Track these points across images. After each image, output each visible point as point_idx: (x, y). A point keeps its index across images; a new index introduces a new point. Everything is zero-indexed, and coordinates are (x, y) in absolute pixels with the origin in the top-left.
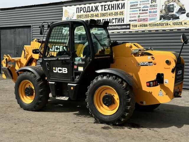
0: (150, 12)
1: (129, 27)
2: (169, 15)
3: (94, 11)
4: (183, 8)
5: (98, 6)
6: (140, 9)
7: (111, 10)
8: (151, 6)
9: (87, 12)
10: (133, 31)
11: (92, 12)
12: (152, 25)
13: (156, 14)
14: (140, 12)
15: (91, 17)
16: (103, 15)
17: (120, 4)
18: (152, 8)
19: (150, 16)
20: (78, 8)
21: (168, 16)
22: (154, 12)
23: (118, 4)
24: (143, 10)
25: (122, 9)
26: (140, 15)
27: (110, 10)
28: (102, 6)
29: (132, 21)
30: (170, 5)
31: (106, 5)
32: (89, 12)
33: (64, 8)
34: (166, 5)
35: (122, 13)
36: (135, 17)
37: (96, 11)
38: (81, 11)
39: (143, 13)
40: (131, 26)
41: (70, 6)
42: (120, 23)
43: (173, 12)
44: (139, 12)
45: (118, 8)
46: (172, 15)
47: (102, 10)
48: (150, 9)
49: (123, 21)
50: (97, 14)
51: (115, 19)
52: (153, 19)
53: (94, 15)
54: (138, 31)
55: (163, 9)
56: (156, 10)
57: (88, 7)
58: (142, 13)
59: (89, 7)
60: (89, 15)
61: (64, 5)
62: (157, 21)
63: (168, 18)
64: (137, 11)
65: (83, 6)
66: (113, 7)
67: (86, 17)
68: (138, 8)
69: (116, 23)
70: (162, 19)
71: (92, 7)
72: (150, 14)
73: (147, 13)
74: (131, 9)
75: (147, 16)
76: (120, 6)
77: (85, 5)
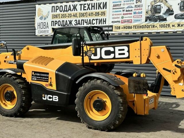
0: (134, 13)
1: (111, 28)
2: (156, 16)
3: (72, 11)
4: (171, 9)
5: (77, 5)
6: (124, 9)
7: (92, 9)
8: (136, 6)
9: (64, 12)
10: (116, 34)
11: (70, 12)
12: (137, 27)
13: (141, 16)
14: (124, 13)
15: (68, 17)
16: (82, 15)
17: (101, 3)
18: (137, 8)
19: (135, 17)
20: (54, 7)
21: (154, 18)
22: (139, 13)
23: (99, 3)
24: (126, 11)
25: (103, 8)
26: (123, 16)
27: (90, 9)
28: (81, 5)
29: (115, 22)
30: (157, 6)
31: (86, 4)
32: (67, 11)
33: (37, 6)
34: (153, 6)
35: (104, 13)
36: (119, 18)
37: (74, 11)
38: (57, 11)
39: (127, 14)
40: (114, 28)
41: (44, 4)
42: (101, 24)
43: (160, 13)
44: (122, 13)
45: (100, 8)
46: (159, 16)
47: (81, 10)
48: (134, 10)
49: (104, 22)
50: (75, 14)
51: (96, 19)
52: (138, 21)
53: (72, 15)
54: (121, 33)
55: (149, 9)
56: (141, 11)
57: (65, 6)
58: (125, 14)
59: (67, 6)
60: (66, 14)
61: (38, 2)
62: (143, 23)
63: (154, 20)
64: (121, 11)
65: (59, 5)
66: (94, 6)
67: (62, 17)
68: (121, 8)
69: (97, 24)
70: (148, 20)
71: (70, 6)
72: (134, 15)
73: (131, 14)
74: (113, 9)
75: (132, 17)
76: (102, 6)
77: (62, 4)
